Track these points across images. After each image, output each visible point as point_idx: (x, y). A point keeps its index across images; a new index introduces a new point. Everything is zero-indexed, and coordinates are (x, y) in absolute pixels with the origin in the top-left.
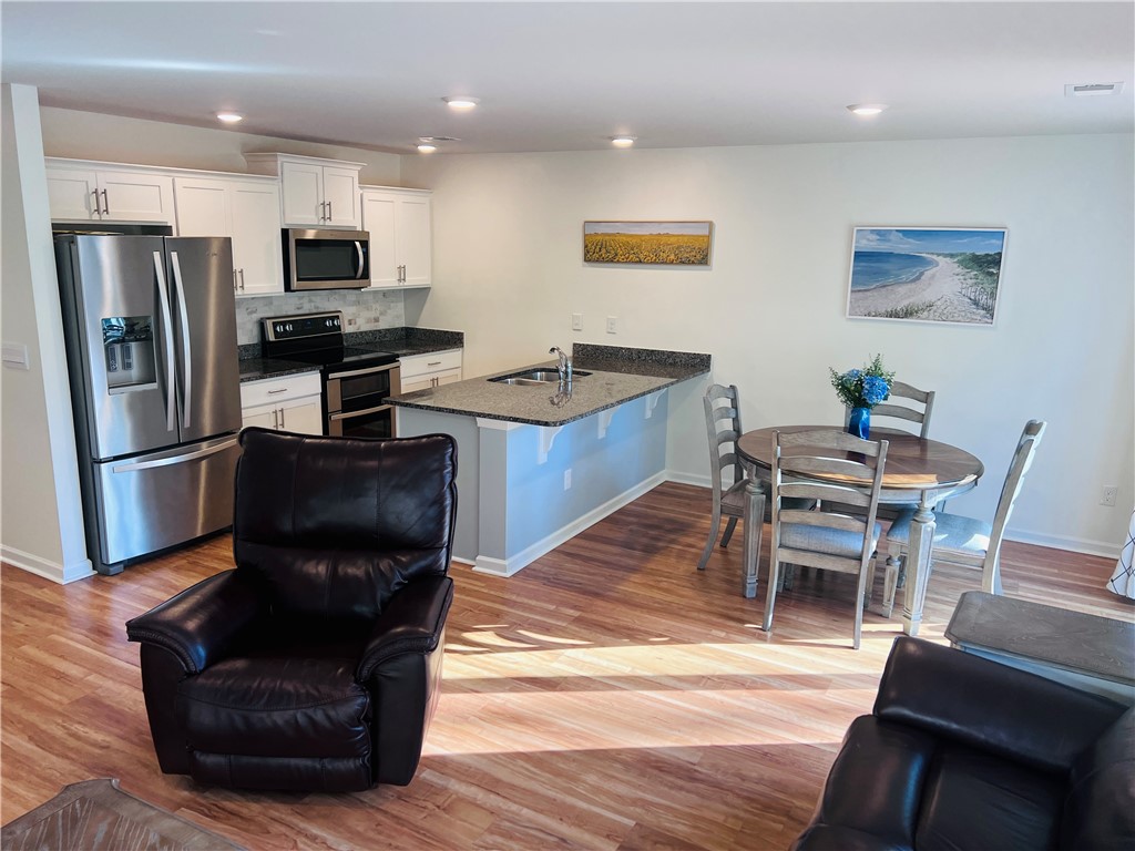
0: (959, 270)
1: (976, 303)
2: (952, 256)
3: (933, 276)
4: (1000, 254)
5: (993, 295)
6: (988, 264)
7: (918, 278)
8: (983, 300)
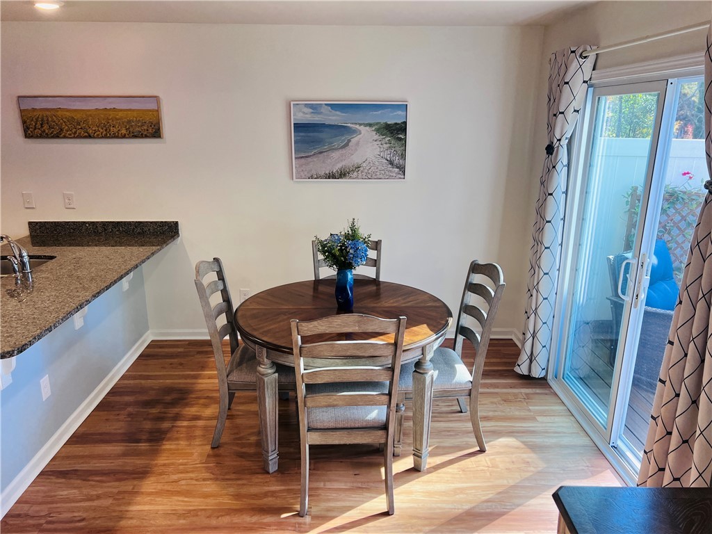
0: (376, 137)
1: (391, 163)
2: (370, 125)
3: (358, 144)
4: (405, 123)
5: (403, 156)
6: (397, 131)
7: (347, 145)
8: (397, 160)
